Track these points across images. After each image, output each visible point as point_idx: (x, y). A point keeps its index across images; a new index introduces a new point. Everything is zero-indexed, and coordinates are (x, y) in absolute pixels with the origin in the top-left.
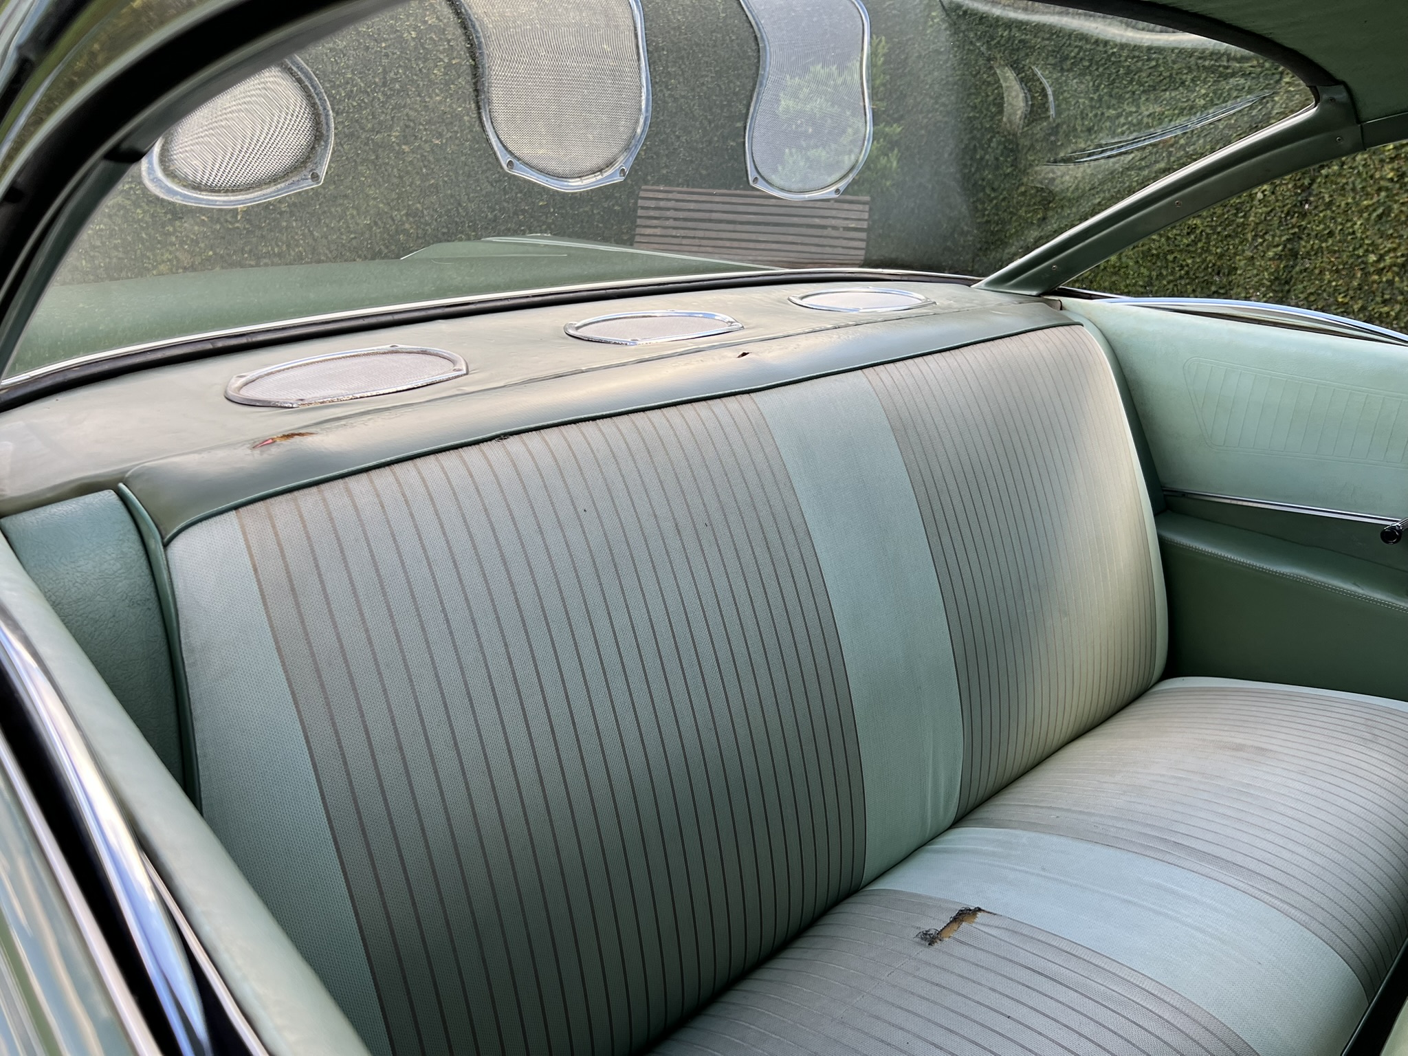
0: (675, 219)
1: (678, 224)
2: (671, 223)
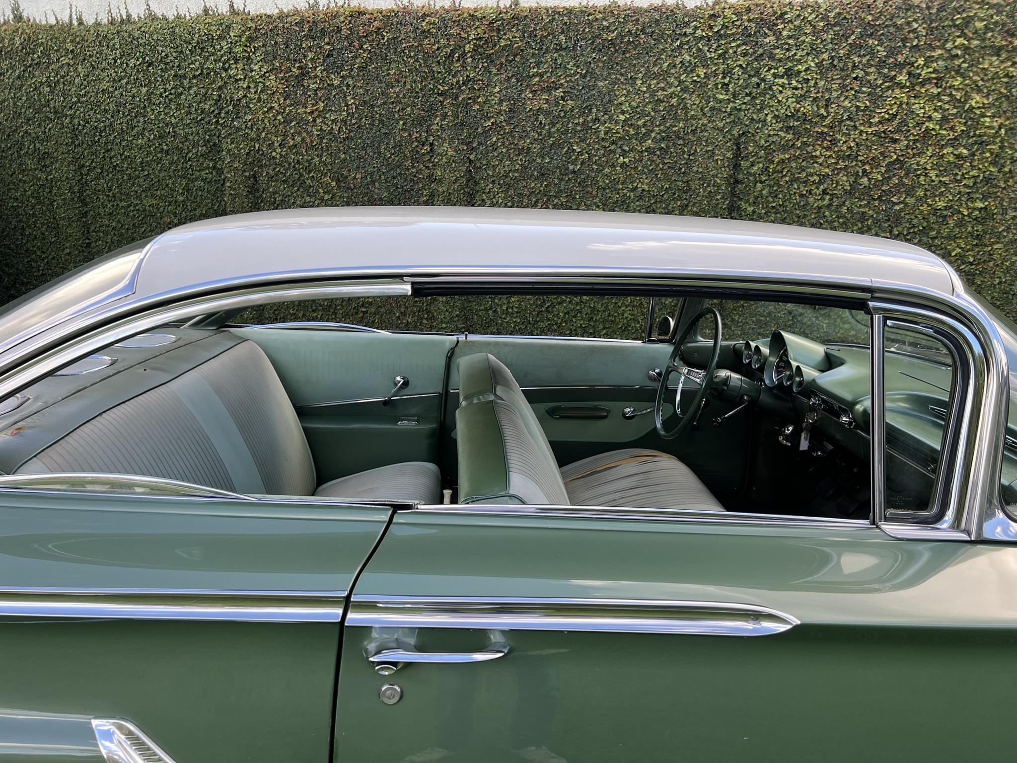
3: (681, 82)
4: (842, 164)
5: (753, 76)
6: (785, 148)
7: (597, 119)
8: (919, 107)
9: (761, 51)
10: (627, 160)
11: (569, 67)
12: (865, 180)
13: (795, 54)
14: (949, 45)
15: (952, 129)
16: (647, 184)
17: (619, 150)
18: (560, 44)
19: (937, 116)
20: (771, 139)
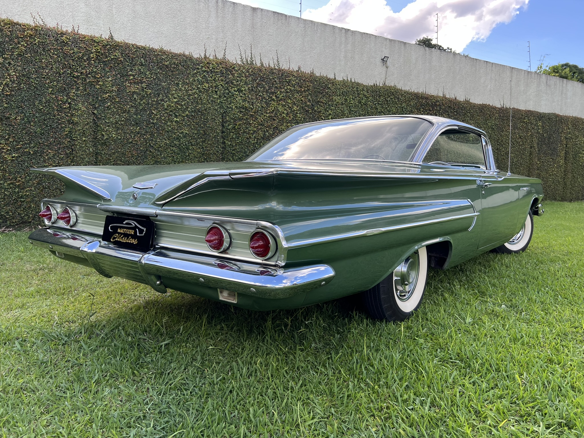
3: (198, 88)
4: (259, 127)
5: (226, 90)
6: (240, 119)
7: (162, 100)
8: (280, 108)
9: (228, 80)
10: (178, 119)
11: (147, 74)
12: (267, 133)
13: (240, 84)
14: (285, 88)
15: (290, 117)
16: (187, 131)
17: (174, 115)
18: (142, 63)
19: (285, 112)
20: (234, 115)
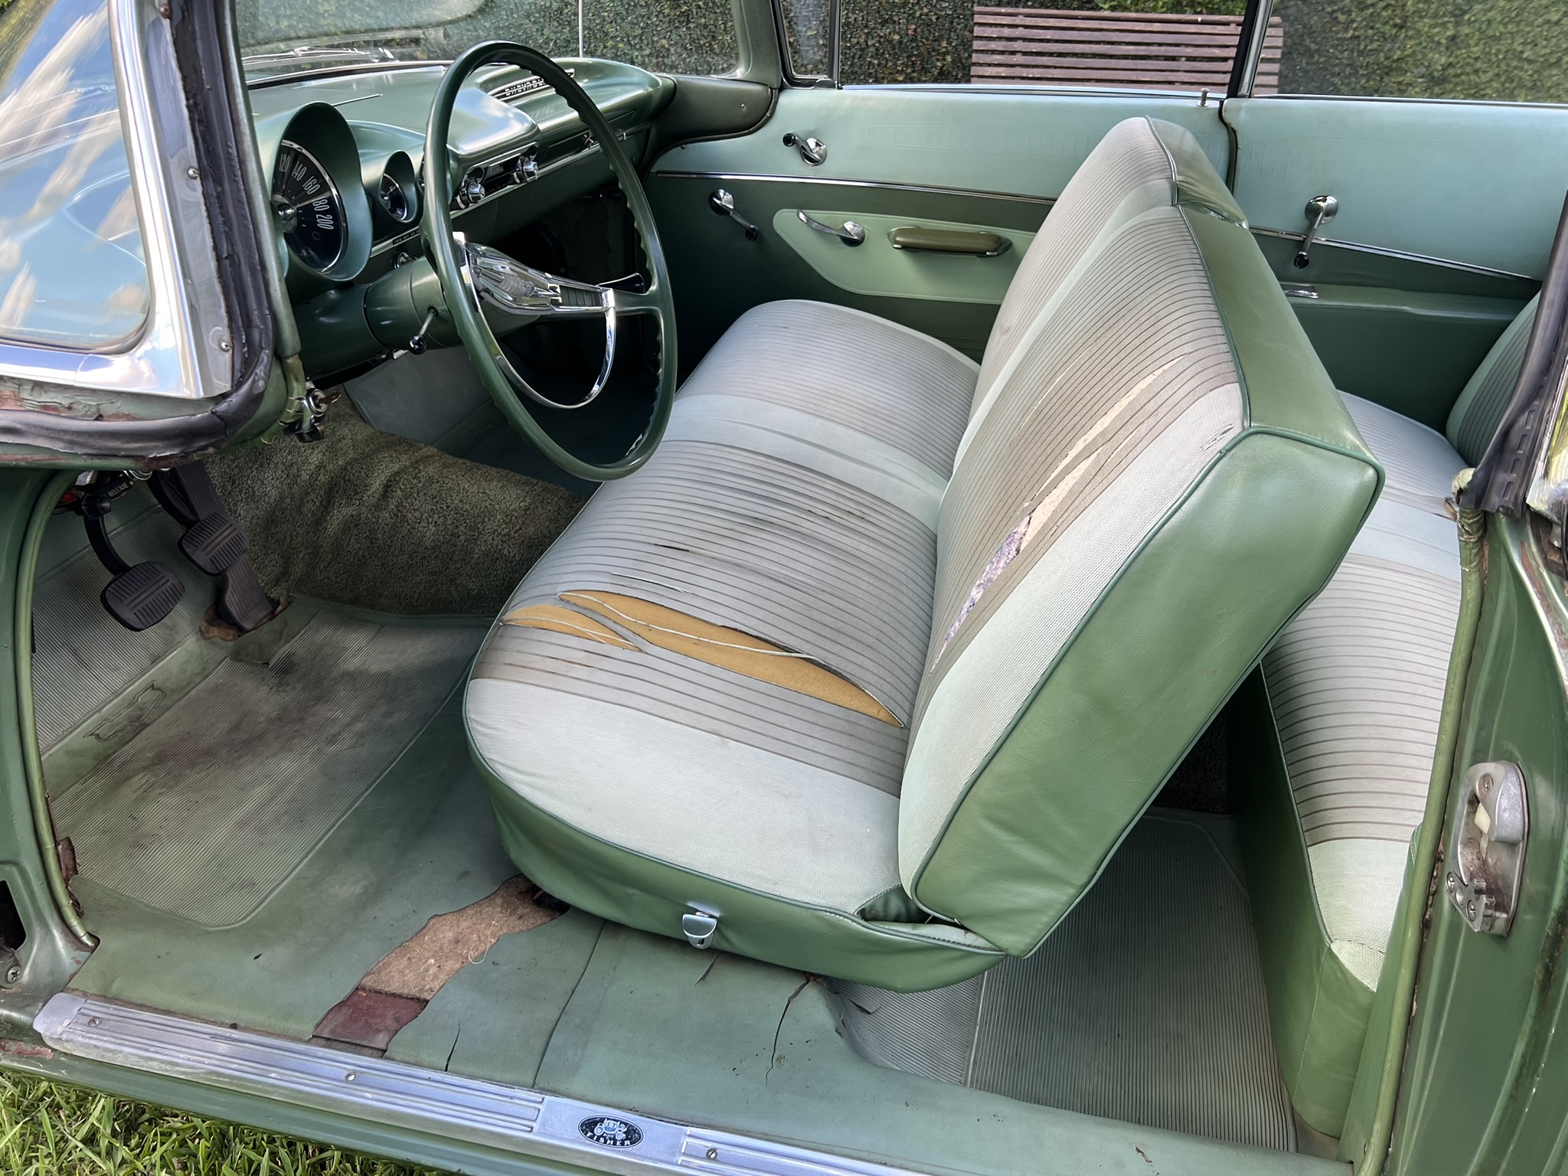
0: (1025, 53)
1: (1030, 60)
2: (1018, 59)
